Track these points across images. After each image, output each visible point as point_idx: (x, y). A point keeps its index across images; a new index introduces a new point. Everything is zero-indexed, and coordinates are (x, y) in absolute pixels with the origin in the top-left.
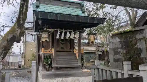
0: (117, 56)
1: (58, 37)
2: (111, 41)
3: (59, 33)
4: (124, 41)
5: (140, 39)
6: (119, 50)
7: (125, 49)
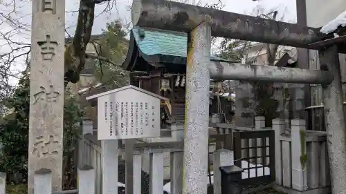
0: (248, 109)
1: (177, 84)
2: (239, 87)
3: (178, 79)
4: (258, 90)
5: (277, 89)
6: (250, 101)
7: (258, 99)
